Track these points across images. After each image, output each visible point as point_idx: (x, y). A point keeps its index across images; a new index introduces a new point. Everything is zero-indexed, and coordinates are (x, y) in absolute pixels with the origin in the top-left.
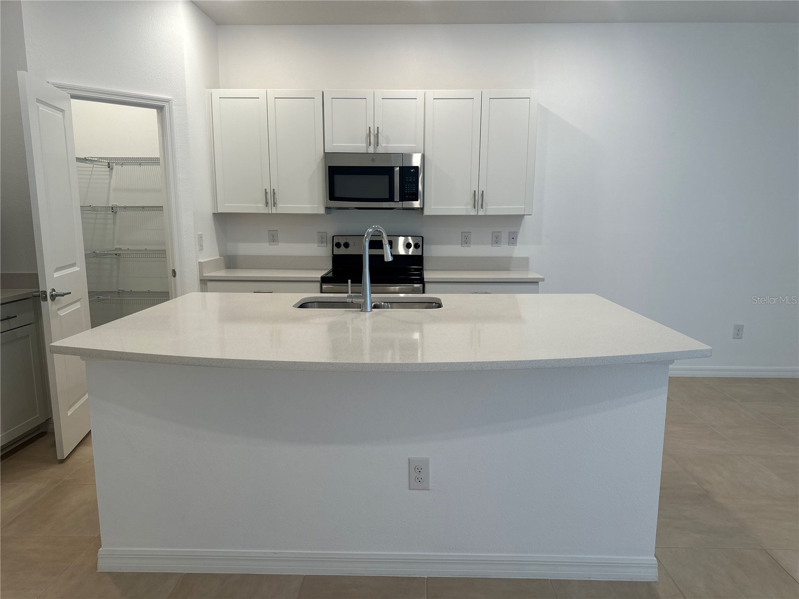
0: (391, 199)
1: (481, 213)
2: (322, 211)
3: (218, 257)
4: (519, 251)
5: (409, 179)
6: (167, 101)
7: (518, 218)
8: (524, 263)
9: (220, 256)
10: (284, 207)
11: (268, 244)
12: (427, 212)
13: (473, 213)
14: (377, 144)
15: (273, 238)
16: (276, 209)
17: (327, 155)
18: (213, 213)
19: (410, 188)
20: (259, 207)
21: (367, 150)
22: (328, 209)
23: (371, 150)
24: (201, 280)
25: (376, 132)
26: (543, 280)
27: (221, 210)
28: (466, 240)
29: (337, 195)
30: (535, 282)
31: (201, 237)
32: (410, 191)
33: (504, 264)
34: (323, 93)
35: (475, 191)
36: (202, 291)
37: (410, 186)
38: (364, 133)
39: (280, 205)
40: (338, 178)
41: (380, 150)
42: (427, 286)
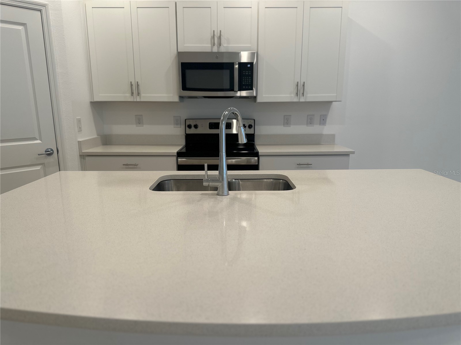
0: (232, 89)
1: (302, 100)
2: (176, 99)
3: (95, 136)
4: (327, 130)
5: (245, 73)
7: (327, 104)
8: (331, 139)
9: (98, 135)
10: (147, 96)
11: (135, 125)
12: (259, 100)
13: (296, 100)
14: (220, 44)
15: (139, 121)
16: (140, 98)
17: (180, 54)
18: (91, 103)
19: (247, 80)
20: (125, 96)
21: (212, 49)
22: (181, 98)
23: (215, 49)
24: (80, 156)
25: (219, 35)
26: (353, 153)
27: (96, 99)
28: (287, 122)
29: (188, 86)
30: (346, 155)
31: (79, 121)
32: (246, 82)
33: (316, 140)
34: (176, 3)
35: (298, 82)
37: (246, 79)
38: (209, 36)
39: (143, 95)
40: (188, 72)
41: (222, 49)
42: (261, 158)
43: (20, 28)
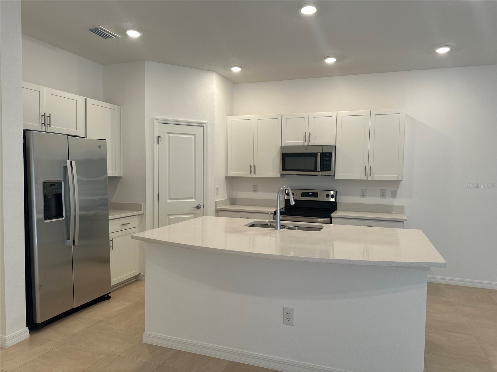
0: (315, 170)
1: (370, 178)
2: (279, 176)
3: (227, 199)
4: (397, 202)
5: (326, 159)
6: (205, 124)
8: (401, 209)
9: (228, 198)
10: (260, 173)
11: (252, 192)
12: (336, 177)
13: (365, 178)
14: (309, 140)
15: (255, 190)
16: (256, 175)
17: (282, 147)
18: (226, 177)
19: (326, 164)
20: (248, 174)
21: (304, 144)
22: (282, 175)
23: (306, 144)
24: (216, 210)
25: (309, 135)
26: (406, 220)
27: (229, 176)
28: (363, 194)
29: (286, 168)
30: (401, 221)
31: (217, 189)
32: (326, 166)
33: (388, 209)
34: (282, 116)
35: (366, 166)
36: (216, 216)
37: (327, 163)
38: (303, 135)
39: (257, 173)
40: (287, 159)
41: (311, 144)
42: (333, 219)
43: (192, 136)
